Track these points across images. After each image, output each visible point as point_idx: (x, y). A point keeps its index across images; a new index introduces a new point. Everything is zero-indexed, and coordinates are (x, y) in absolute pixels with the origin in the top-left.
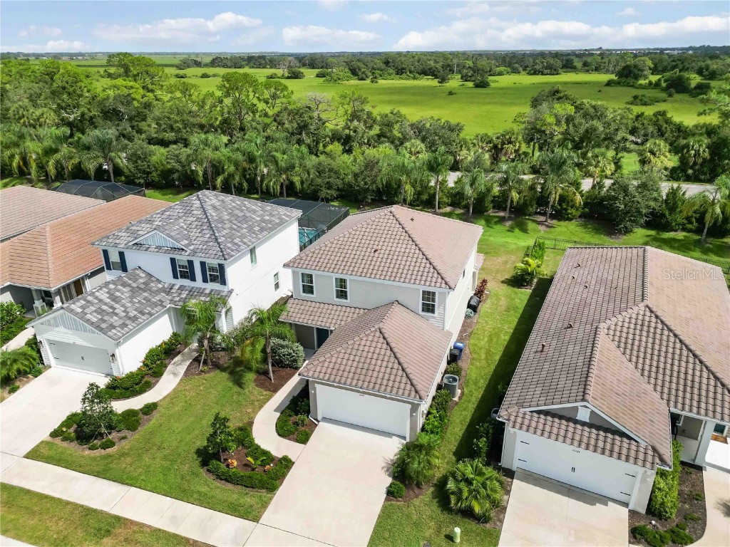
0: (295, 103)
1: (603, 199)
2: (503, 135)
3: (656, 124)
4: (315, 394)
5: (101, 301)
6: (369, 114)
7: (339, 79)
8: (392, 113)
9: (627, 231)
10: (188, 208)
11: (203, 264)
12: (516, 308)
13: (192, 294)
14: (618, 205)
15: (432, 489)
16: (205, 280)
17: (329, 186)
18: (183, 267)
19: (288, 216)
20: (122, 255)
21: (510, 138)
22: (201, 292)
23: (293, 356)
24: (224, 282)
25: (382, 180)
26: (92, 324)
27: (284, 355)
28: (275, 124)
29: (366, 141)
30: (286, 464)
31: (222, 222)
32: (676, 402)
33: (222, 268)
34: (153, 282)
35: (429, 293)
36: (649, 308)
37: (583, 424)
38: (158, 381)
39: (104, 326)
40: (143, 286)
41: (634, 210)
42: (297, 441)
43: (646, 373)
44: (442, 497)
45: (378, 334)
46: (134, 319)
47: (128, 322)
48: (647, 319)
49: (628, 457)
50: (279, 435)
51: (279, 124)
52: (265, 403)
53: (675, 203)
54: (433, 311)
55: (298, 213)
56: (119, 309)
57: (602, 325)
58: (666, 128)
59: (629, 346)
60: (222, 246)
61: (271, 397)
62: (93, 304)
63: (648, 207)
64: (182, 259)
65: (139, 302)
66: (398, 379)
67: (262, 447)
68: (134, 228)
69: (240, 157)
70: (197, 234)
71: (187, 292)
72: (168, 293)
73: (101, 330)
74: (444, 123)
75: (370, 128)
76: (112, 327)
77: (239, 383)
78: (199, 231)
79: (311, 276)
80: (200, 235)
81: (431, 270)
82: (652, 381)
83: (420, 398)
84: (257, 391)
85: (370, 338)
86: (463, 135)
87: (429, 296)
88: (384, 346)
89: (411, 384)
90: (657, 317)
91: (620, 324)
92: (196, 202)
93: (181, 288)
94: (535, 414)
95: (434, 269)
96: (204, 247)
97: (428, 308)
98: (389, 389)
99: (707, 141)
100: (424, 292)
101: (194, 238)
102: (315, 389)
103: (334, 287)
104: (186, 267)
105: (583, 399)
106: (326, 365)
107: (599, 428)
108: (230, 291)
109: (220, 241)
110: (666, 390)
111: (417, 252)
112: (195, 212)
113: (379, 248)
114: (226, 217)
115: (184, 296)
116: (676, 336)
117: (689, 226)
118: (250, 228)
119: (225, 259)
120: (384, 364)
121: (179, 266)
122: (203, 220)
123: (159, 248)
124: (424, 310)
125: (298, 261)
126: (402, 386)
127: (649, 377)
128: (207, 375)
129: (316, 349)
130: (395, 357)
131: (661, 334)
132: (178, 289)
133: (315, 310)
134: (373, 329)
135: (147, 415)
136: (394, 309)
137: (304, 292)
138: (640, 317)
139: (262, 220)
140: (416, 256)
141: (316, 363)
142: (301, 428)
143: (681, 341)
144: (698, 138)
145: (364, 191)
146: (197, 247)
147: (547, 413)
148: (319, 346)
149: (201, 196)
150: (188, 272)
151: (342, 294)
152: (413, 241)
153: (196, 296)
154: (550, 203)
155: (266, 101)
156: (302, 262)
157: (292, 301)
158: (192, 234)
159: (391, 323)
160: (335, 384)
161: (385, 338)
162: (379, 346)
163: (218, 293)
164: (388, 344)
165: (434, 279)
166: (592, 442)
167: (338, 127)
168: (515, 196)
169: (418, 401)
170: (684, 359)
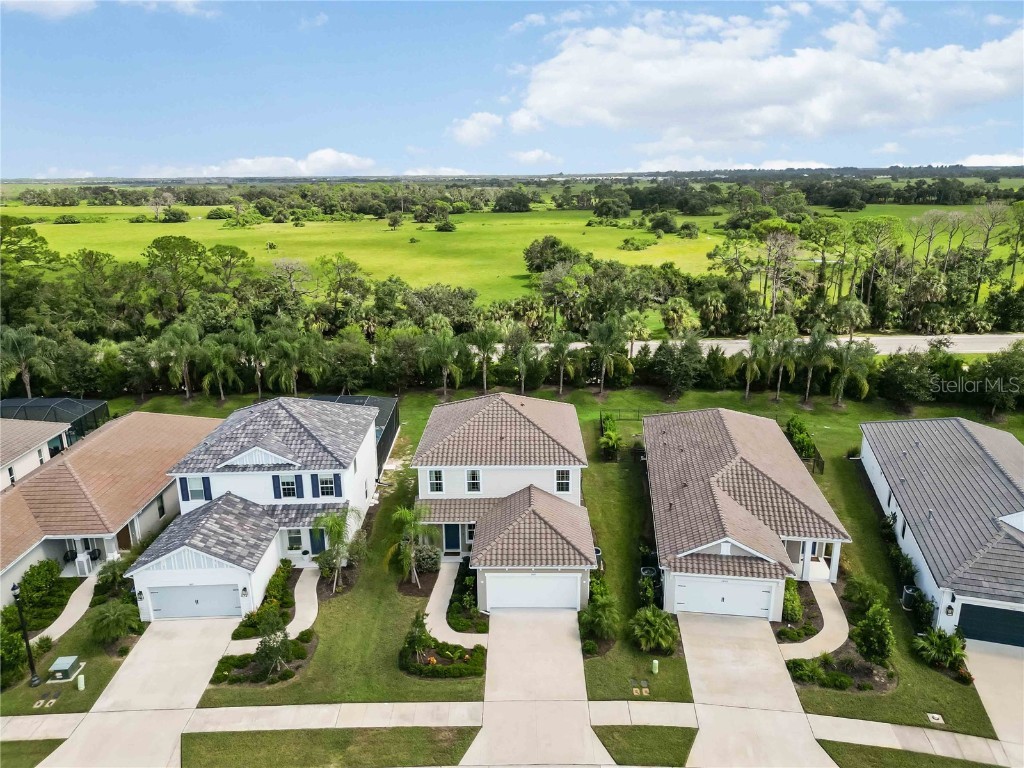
0: (257, 273)
1: (652, 364)
2: (523, 301)
3: (665, 277)
4: (485, 584)
5: (215, 532)
6: (361, 284)
7: (247, 222)
8: (390, 281)
9: (680, 394)
10: (274, 419)
11: (314, 477)
12: (612, 482)
13: (303, 511)
14: (668, 370)
15: (617, 644)
16: (315, 494)
17: (355, 374)
18: (288, 484)
19: (368, 415)
20: (206, 481)
21: (532, 303)
22: (312, 508)
23: (433, 559)
24: (339, 494)
25: (424, 363)
26: (221, 557)
27: (424, 559)
28: (235, 300)
29: (364, 315)
30: (480, 652)
31: (319, 430)
32: (782, 531)
33: (337, 477)
34: (250, 506)
35: (563, 472)
36: (744, 460)
37: (727, 557)
38: (294, 611)
39: (233, 557)
40: (245, 512)
41: (682, 373)
42: (479, 632)
43: (756, 513)
44: (633, 644)
45: (533, 516)
46: (256, 546)
47: (252, 550)
48: (744, 469)
49: (765, 574)
50: (457, 630)
51: (240, 300)
52: (424, 608)
53: (717, 363)
54: (567, 490)
55: (375, 411)
56: (238, 539)
57: (712, 479)
58: (676, 281)
59: (737, 493)
60: (335, 455)
61: (425, 604)
62: (210, 537)
63: (695, 370)
64: (287, 476)
65: (251, 529)
66: (566, 552)
67: (449, 643)
68: (215, 448)
69: (231, 349)
70: (299, 446)
71: (295, 511)
72: (272, 515)
73: (233, 561)
74: (455, 290)
75: (363, 297)
76: (241, 558)
77: (384, 595)
78: (299, 442)
79: (440, 472)
80: (303, 446)
81: (561, 450)
82: (761, 518)
83: (592, 564)
84: (408, 599)
85: (527, 520)
86: (477, 303)
87: (563, 475)
88: (543, 526)
89: (580, 554)
90: (751, 466)
91: (725, 476)
92: (280, 411)
93: (286, 508)
94: (689, 558)
95: (563, 448)
96: (314, 458)
97: (563, 487)
98: (561, 562)
99: (722, 296)
100: (558, 472)
101: (297, 451)
102: (485, 579)
103: (465, 481)
104: (293, 483)
105: (725, 536)
106: (494, 552)
107: (739, 558)
108: (347, 503)
109: (330, 449)
110: (773, 523)
111: (542, 435)
112: (285, 422)
113: (503, 435)
114: (319, 424)
115: (293, 516)
116: (769, 479)
117: (732, 384)
118: (345, 432)
119: (345, 468)
120: (549, 541)
121: (283, 484)
122: (298, 430)
123: (260, 467)
124: (559, 490)
125: (425, 459)
126: (572, 557)
127: (758, 515)
128: (345, 595)
129: (445, 550)
130: (557, 533)
131: (758, 480)
132: (282, 510)
133: (448, 507)
134: (527, 512)
135: (307, 642)
136: (533, 492)
137: (432, 490)
138: (739, 468)
139: (350, 423)
140: (542, 439)
141: (484, 552)
142: (475, 620)
143: (773, 482)
144: (713, 293)
145: (400, 376)
146: (305, 459)
147: (698, 555)
148: (447, 548)
149: (283, 404)
150: (293, 489)
151: (474, 486)
152: (534, 425)
153: (307, 513)
154: (603, 373)
155: (216, 271)
156: (430, 459)
157: (419, 502)
158: (293, 446)
159: (539, 505)
160: (507, 568)
161: (541, 518)
162: (538, 526)
163: (333, 506)
164: (546, 523)
165: (567, 459)
166: (737, 569)
167: (317, 300)
168: (571, 369)
169: (588, 568)
170: (779, 496)
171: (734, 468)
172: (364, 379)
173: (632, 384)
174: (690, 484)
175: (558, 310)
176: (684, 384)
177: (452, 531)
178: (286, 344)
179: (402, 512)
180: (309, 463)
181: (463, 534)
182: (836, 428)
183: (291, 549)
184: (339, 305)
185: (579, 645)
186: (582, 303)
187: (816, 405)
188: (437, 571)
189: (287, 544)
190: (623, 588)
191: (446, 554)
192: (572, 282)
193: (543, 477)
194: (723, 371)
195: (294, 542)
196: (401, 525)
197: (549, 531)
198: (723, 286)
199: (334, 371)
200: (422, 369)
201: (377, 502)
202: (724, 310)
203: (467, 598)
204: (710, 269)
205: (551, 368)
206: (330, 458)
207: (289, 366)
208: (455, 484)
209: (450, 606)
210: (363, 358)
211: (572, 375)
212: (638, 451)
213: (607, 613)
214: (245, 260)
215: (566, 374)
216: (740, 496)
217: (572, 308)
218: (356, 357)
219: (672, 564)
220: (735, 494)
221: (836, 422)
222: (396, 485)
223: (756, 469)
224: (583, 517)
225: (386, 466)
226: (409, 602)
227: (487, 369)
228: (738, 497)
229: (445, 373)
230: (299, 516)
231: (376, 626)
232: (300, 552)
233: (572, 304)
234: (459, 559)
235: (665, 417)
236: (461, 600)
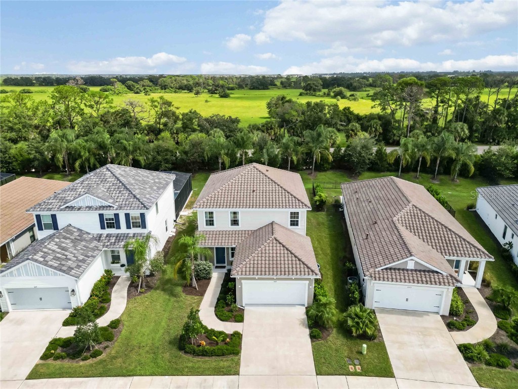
0: (115, 107)
2: (266, 124)
3: (345, 115)
4: (242, 287)
5: (54, 251)
6: (174, 113)
7: (120, 93)
8: (190, 112)
9: (360, 174)
10: (102, 177)
11: (127, 215)
13: (118, 238)
14: (353, 159)
15: (335, 330)
16: (128, 227)
17: (167, 161)
18: (110, 219)
19: (169, 179)
20: (54, 217)
21: (271, 126)
22: (126, 236)
23: (207, 270)
24: (144, 226)
25: (207, 154)
26: (55, 268)
27: (201, 271)
28: (102, 122)
29: (175, 131)
30: (237, 336)
31: (132, 185)
32: (445, 253)
33: (143, 216)
34: (84, 234)
35: (295, 213)
36: (415, 206)
37: (412, 270)
38: (109, 305)
39: (64, 268)
40: (79, 238)
41: (362, 161)
42: (236, 321)
43: (426, 240)
45: (275, 241)
46: (83, 261)
47: (80, 264)
48: (415, 212)
49: (440, 282)
50: (222, 320)
51: (105, 122)
52: (200, 304)
53: (382, 155)
54: (297, 225)
55: (172, 177)
56: (70, 256)
57: (395, 219)
58: (351, 117)
59: (412, 228)
60: (141, 201)
61: (201, 301)
62: (49, 254)
63: (369, 159)
64: (109, 214)
65: (81, 249)
66: (298, 266)
68: (61, 196)
69: (93, 146)
70: (117, 195)
71: (114, 238)
72: (99, 240)
73: (64, 271)
74: (227, 118)
75: (175, 122)
76: (71, 268)
77: (172, 294)
78: (118, 192)
79: (212, 213)
80: (120, 195)
81: (294, 199)
82: (430, 244)
83: (316, 274)
84: (189, 297)
85: (271, 245)
86: (240, 126)
87: (294, 215)
88: (282, 248)
89: (308, 268)
90: (420, 210)
91: (403, 216)
92: (107, 172)
93: (109, 236)
94: (384, 271)
95: (295, 197)
96: (127, 203)
97: (294, 223)
98: (295, 273)
99: (380, 122)
100: (291, 213)
101: (116, 197)
102: (241, 284)
103: (229, 218)
104: (112, 219)
105: (411, 255)
106: (248, 266)
107: (420, 271)
108: (150, 233)
109: (138, 197)
110: (438, 248)
111: (280, 189)
112: (110, 180)
113: (255, 189)
114: (133, 182)
115: (113, 241)
116: (433, 218)
117: (390, 168)
118: (151, 187)
119: (147, 209)
120: (286, 259)
121: (107, 220)
122: (118, 185)
123: (90, 208)
124: (292, 225)
125: (202, 204)
126: (302, 270)
127: (428, 242)
128: (146, 294)
129: (216, 265)
130: (292, 253)
131: (425, 219)
132: (107, 236)
133: (217, 236)
134: (271, 239)
135: (115, 328)
136: (275, 226)
137: (207, 225)
138: (412, 211)
139: (155, 182)
140: (280, 191)
141: (241, 266)
142: (235, 313)
143: (436, 221)
144: (375, 120)
145: (194, 163)
146: (121, 203)
147: (390, 269)
148: (217, 263)
149: (109, 168)
150: (114, 223)
151: (235, 222)
152: (275, 183)
153: (122, 239)
154: (314, 161)
155: (91, 107)
156: (205, 204)
157: (198, 233)
158: (113, 195)
159: (279, 234)
160: (257, 277)
161: (280, 243)
162: (278, 248)
163: (141, 235)
164: (283, 246)
165: (297, 204)
166: (420, 279)
167: (150, 123)
168: (295, 158)
169: (315, 277)
170: (441, 230)
171: (409, 211)
172: (173, 164)
173: (331, 168)
174: (379, 222)
175: (286, 130)
176: (363, 168)
177: (220, 251)
178: (125, 142)
179: (187, 239)
180: (123, 205)
181: (228, 254)
182: (455, 193)
183: (113, 263)
184: (161, 126)
185: (307, 331)
186: (300, 126)
187: (441, 180)
188: (210, 279)
189: (110, 260)
190: (335, 291)
191: (217, 267)
192: (295, 113)
193: (281, 216)
194: (386, 160)
195: (116, 259)
196: (185, 247)
197: (286, 252)
198: (380, 117)
199: (154, 158)
200: (206, 158)
201: (174, 234)
202: (381, 131)
203: (229, 297)
204: (372, 107)
205: (283, 159)
206: (138, 202)
207: (128, 156)
208: (222, 221)
209: (217, 303)
210: (172, 152)
211: (295, 162)
212: (337, 205)
213: (328, 309)
214: (107, 100)
215: (292, 162)
216: (414, 229)
217: (293, 129)
218: (167, 150)
219: (373, 275)
220: (410, 228)
221: (455, 189)
222: (187, 224)
223: (424, 212)
224: (308, 242)
225: (181, 213)
226: (188, 300)
227: (245, 159)
228: (413, 231)
229: (220, 161)
230: (117, 241)
231: (165, 316)
232: (119, 265)
233: (294, 127)
234: (225, 271)
235: (356, 184)
236: (225, 299)
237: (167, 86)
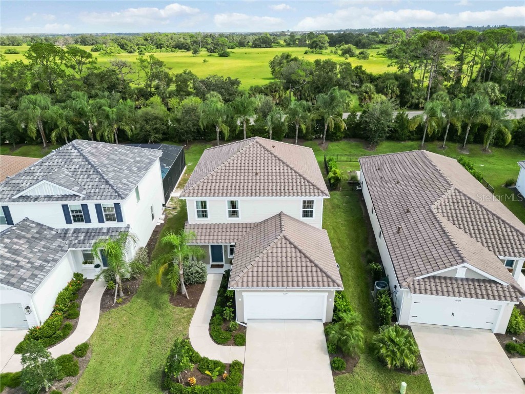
0: (99, 68)
1: (358, 125)
2: (270, 86)
3: (357, 75)
4: (242, 301)
6: (166, 75)
7: (112, 53)
8: (185, 73)
9: (378, 143)
10: (67, 157)
11: (98, 207)
13: (89, 234)
14: (371, 126)
16: (101, 220)
17: (157, 131)
18: (76, 211)
19: (153, 156)
20: (6, 209)
21: (275, 87)
22: (98, 232)
23: (200, 273)
24: (120, 219)
25: (203, 123)
26: (1, 281)
27: (192, 274)
28: (86, 85)
29: (168, 95)
30: (237, 367)
31: (105, 166)
32: (499, 251)
33: (117, 206)
34: (45, 230)
35: (308, 201)
36: (458, 190)
38: (77, 322)
39: (14, 280)
40: (37, 236)
41: (380, 129)
42: (236, 345)
43: (473, 235)
45: (284, 241)
46: (41, 268)
47: (36, 272)
48: (459, 197)
50: (217, 343)
51: (89, 85)
52: (190, 319)
53: (403, 122)
54: (311, 216)
55: (159, 153)
56: (23, 262)
57: (433, 207)
58: (363, 77)
59: (455, 219)
60: (115, 188)
61: (192, 314)
63: (389, 127)
64: (74, 205)
65: (40, 251)
66: (315, 274)
67: (210, 358)
68: (14, 182)
70: (85, 180)
71: (84, 234)
72: (64, 238)
74: (226, 79)
75: (168, 85)
77: (157, 306)
78: (86, 176)
79: (205, 202)
80: (88, 180)
81: (307, 184)
82: (479, 240)
83: (338, 286)
84: (177, 309)
85: (279, 245)
86: (241, 88)
87: (308, 205)
88: (293, 250)
89: (328, 276)
90: (464, 195)
91: (443, 204)
92: (73, 151)
93: (77, 231)
94: (426, 280)
95: (308, 182)
96: (97, 190)
97: (308, 214)
98: (311, 284)
99: (396, 83)
100: (304, 202)
101: (83, 184)
102: (242, 297)
103: (226, 208)
104: (80, 211)
105: (463, 261)
106: (250, 274)
107: (473, 280)
108: (128, 227)
109: (111, 183)
110: (490, 245)
111: (290, 171)
112: (76, 160)
113: (258, 171)
114: (106, 162)
115: (82, 238)
116: (481, 206)
117: (412, 137)
118: (129, 169)
119: (122, 198)
120: (299, 264)
121: (73, 211)
122: (86, 167)
123: (49, 198)
124: (304, 216)
125: (192, 191)
126: (320, 279)
127: (476, 237)
128: (124, 306)
129: (211, 263)
130: (306, 257)
131: (472, 207)
132: (74, 233)
133: (212, 230)
134: (279, 238)
135: (82, 357)
136: (283, 218)
137: (199, 216)
138: (454, 197)
139: (135, 161)
140: (290, 174)
141: (241, 274)
142: (234, 333)
143: (486, 209)
144: (391, 81)
145: (187, 132)
146: (89, 191)
147: (434, 277)
148: (213, 261)
149: (76, 145)
150: (82, 215)
151: (234, 213)
152: (283, 163)
153: (94, 236)
154: (326, 130)
155: (73, 67)
156: (196, 191)
157: (188, 227)
158: (80, 180)
159: (289, 231)
160: (262, 290)
161: (291, 243)
162: (289, 250)
163: (116, 230)
164: (295, 247)
165: (312, 191)
166: (473, 291)
167: (139, 86)
168: (303, 127)
169: (336, 288)
170: (492, 221)
171: (450, 197)
172: (164, 134)
173: (344, 137)
174: (412, 210)
175: (292, 93)
176: (381, 137)
177: (217, 252)
178: (107, 109)
179: (173, 238)
180: (92, 194)
181: (226, 251)
182: (488, 166)
183: (85, 263)
184: (153, 90)
186: (308, 88)
187: (470, 150)
188: (204, 283)
189: (82, 259)
190: (359, 298)
191: (213, 266)
192: (302, 73)
193: (292, 206)
194: (407, 128)
195: (88, 258)
197: (299, 255)
198: (397, 77)
199: (142, 128)
200: (202, 127)
201: (163, 222)
202: (398, 93)
203: (227, 311)
204: (389, 66)
205: (289, 127)
206: (111, 190)
207: (111, 125)
208: (218, 211)
209: (213, 317)
210: (161, 120)
211: (304, 131)
212: (354, 183)
213: (354, 332)
214: (91, 60)
215: (300, 130)
216: (458, 221)
217: (300, 91)
218: (156, 118)
219: (412, 286)
220: (454, 220)
221: (487, 161)
222: (179, 209)
223: (469, 198)
224: (324, 238)
225: (173, 194)
226: (177, 311)
227: (247, 127)
228: (456, 222)
229: (218, 130)
230: (87, 238)
231: (146, 337)
232: (92, 266)
233: (301, 88)
234: (222, 271)
235: (377, 158)
236: (221, 313)
237: (163, 44)
